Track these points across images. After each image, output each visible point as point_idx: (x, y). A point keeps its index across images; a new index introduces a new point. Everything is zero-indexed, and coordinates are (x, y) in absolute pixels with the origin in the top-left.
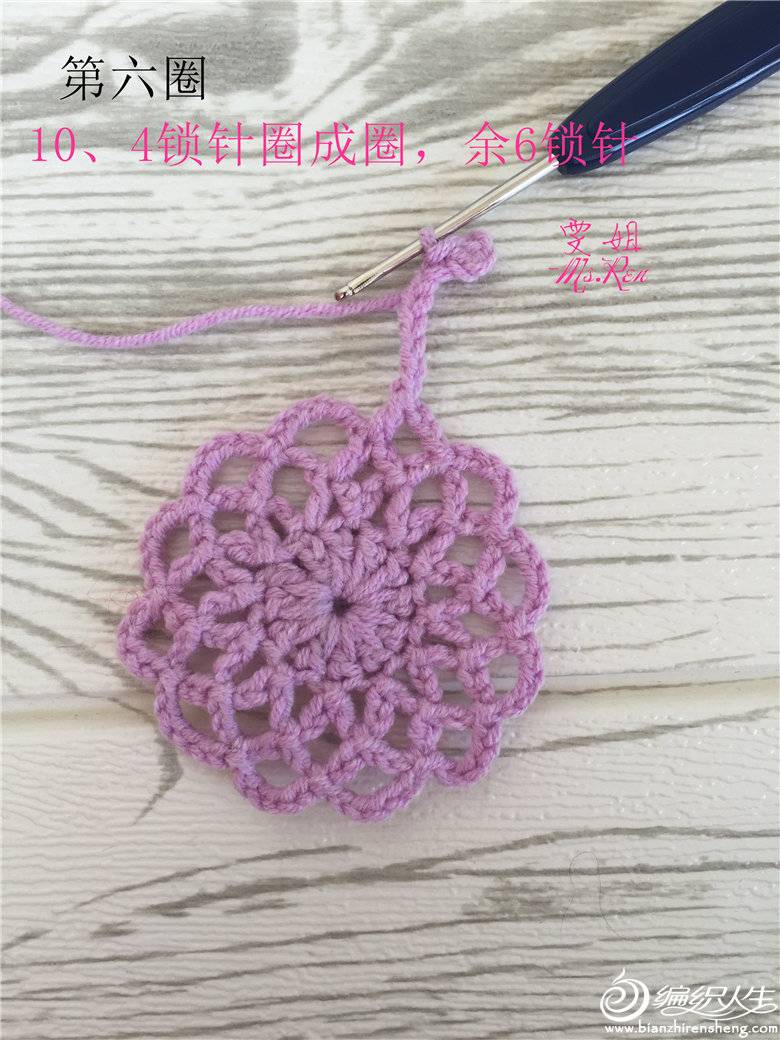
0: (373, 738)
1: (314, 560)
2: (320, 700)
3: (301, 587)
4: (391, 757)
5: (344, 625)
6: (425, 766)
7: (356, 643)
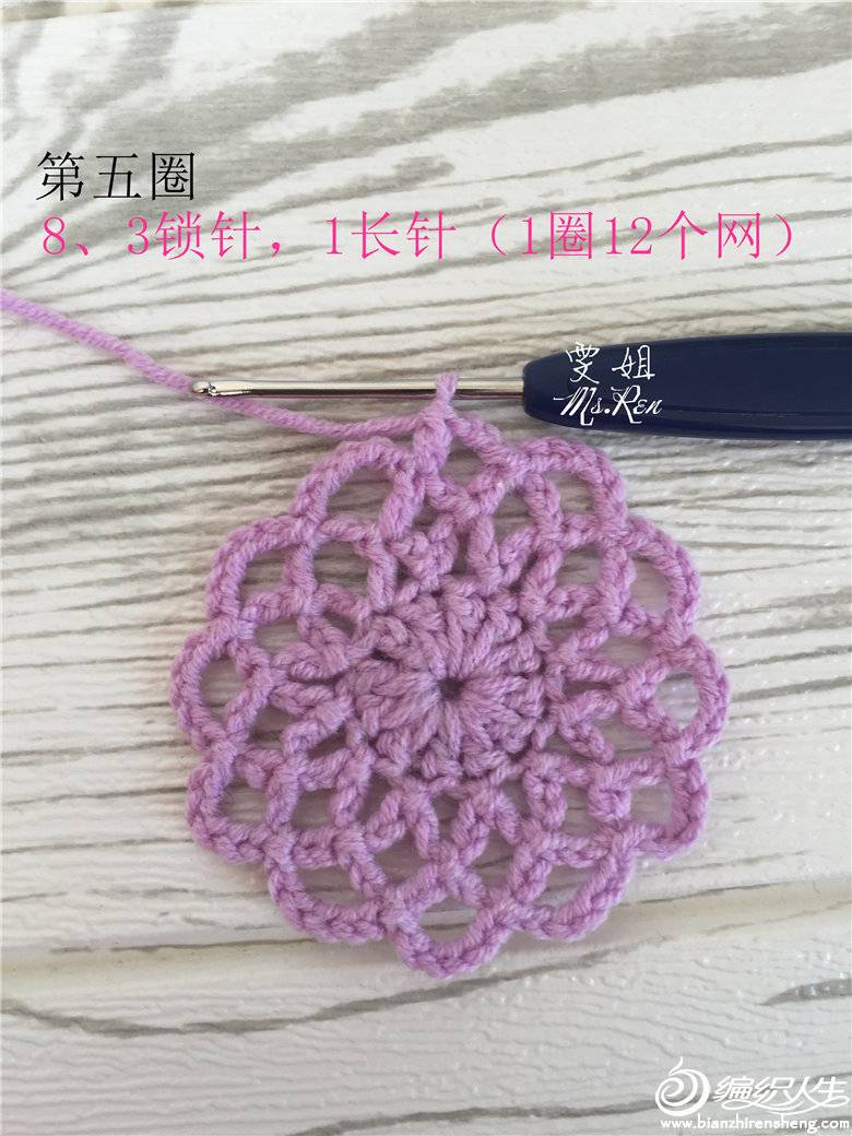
0: (549, 835)
1: (398, 645)
2: (469, 807)
3: (394, 684)
4: (578, 848)
5: (464, 710)
6: (624, 846)
7: (485, 726)
